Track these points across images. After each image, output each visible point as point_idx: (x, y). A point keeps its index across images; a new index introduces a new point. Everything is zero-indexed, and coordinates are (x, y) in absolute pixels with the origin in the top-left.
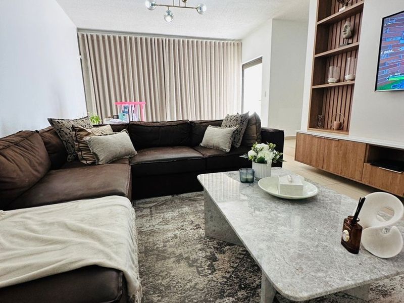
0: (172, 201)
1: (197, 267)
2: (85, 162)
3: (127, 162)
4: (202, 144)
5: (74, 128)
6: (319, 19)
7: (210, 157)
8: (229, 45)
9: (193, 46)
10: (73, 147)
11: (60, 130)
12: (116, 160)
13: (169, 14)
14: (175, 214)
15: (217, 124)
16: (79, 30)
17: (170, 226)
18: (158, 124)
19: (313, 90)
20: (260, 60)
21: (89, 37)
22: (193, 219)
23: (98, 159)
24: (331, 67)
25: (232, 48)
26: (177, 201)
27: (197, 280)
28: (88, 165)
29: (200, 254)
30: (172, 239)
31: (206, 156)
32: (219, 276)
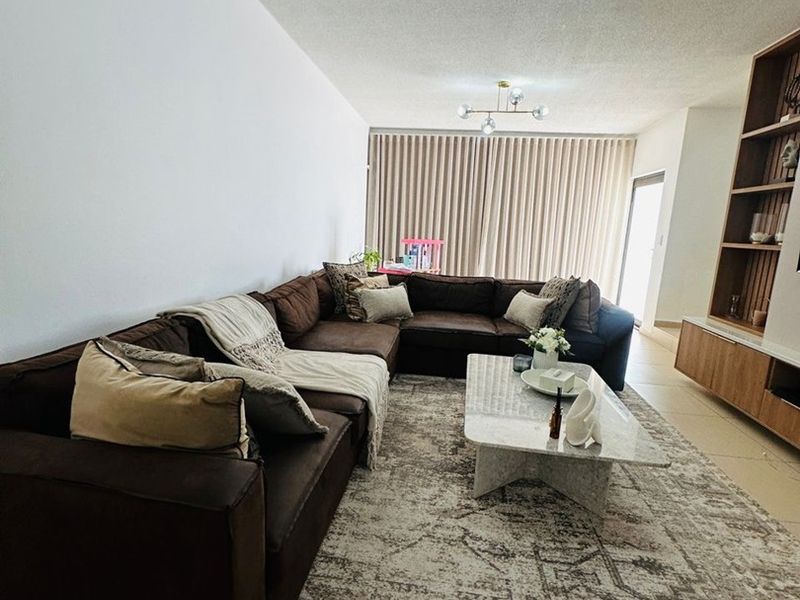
0: (443, 383)
1: (440, 447)
2: (352, 317)
3: (398, 325)
4: (505, 316)
5: (347, 277)
6: (745, 132)
7: (504, 335)
8: (609, 144)
9: (539, 148)
10: (343, 297)
11: (333, 276)
12: (386, 320)
13: (488, 124)
14: (441, 397)
15: (534, 288)
16: (371, 129)
17: (430, 408)
18: (448, 280)
19: (724, 251)
20: (660, 177)
21: (384, 140)
22: (458, 407)
23: (366, 316)
24: (757, 215)
25: (615, 149)
26: (449, 385)
27: (435, 455)
28: (355, 321)
29: (449, 438)
30: (426, 419)
31: (500, 334)
32: (457, 459)
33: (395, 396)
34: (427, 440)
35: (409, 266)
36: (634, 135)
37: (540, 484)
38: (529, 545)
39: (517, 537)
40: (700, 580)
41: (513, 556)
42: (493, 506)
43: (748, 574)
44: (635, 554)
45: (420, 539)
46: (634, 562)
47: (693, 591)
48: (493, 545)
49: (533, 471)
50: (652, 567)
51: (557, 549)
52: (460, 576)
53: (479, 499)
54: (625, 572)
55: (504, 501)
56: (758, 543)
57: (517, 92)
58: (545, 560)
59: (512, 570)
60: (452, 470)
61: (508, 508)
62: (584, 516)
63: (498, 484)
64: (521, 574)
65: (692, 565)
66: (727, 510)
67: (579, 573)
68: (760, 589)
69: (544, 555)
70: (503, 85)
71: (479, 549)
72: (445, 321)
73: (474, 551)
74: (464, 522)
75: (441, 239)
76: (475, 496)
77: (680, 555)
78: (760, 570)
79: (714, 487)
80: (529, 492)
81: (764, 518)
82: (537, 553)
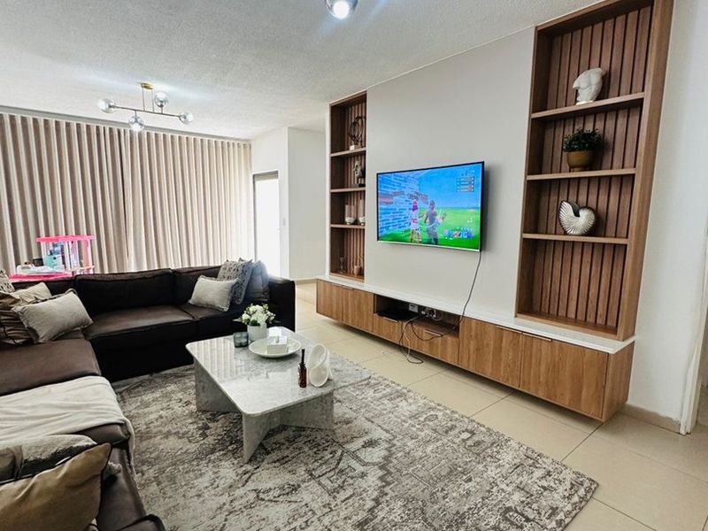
0: (150, 381)
1: (188, 438)
2: (11, 342)
3: (82, 336)
4: (191, 302)
6: (332, 151)
7: (202, 320)
8: (231, 145)
12: (65, 334)
13: (136, 121)
14: (158, 394)
15: (212, 272)
17: (153, 408)
19: (332, 229)
20: (274, 174)
22: (181, 397)
23: (37, 336)
24: (347, 207)
25: (236, 150)
26: (157, 380)
28: (18, 345)
29: (191, 427)
30: (157, 420)
31: (197, 319)
32: (210, 440)
34: (171, 438)
35: (56, 269)
36: (247, 140)
37: (283, 428)
38: (303, 473)
39: (293, 472)
40: (395, 437)
41: (299, 486)
42: (263, 461)
43: (410, 421)
44: (359, 443)
45: (226, 520)
46: (363, 446)
47: (395, 445)
48: (282, 488)
49: (276, 421)
50: (371, 444)
51: (321, 465)
52: (275, 525)
53: (250, 461)
54: (362, 455)
55: (268, 453)
56: (404, 403)
58: (319, 476)
59: (305, 496)
60: (213, 451)
61: (274, 456)
62: (323, 434)
63: (259, 442)
64: (311, 495)
65: (387, 431)
66: (384, 392)
67: (341, 471)
68: (417, 426)
69: (316, 473)
70: (146, 86)
71: (275, 497)
73: (271, 501)
74: (251, 486)
75: (88, 234)
76: (246, 462)
77: (379, 428)
78: (413, 417)
79: (373, 382)
80: (280, 437)
81: (399, 388)
82: (311, 475)
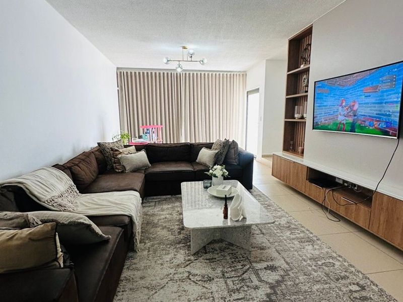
0: (170, 198)
1: (172, 232)
2: (117, 171)
3: (143, 172)
4: (197, 161)
5: (112, 149)
6: (288, 71)
7: (198, 171)
8: (235, 76)
10: (111, 161)
11: (104, 150)
12: (136, 170)
13: (179, 67)
14: (170, 206)
15: (209, 146)
16: (118, 68)
17: (164, 213)
18: (167, 145)
19: (286, 122)
20: (257, 90)
21: (125, 74)
22: (179, 210)
23: (125, 169)
24: (296, 107)
25: (238, 78)
26: (174, 199)
27: (170, 237)
28: (119, 172)
29: (176, 227)
30: (163, 219)
31: (195, 170)
32: (181, 236)
33: (146, 209)
34: (165, 230)
35: (146, 140)
36: (245, 72)
37: (221, 241)
38: (219, 272)
39: (214, 269)
40: (292, 269)
41: (213, 279)
42: (201, 257)
43: (308, 262)
44: (265, 265)
45: (167, 283)
46: (265, 268)
47: (289, 275)
48: (203, 277)
49: (218, 236)
50: (272, 268)
51: (232, 271)
52: (189, 297)
53: (194, 254)
54: (261, 274)
55: (206, 253)
56: (310, 247)
57: (191, 52)
58: (228, 278)
59: (213, 287)
60: (180, 243)
61: (208, 256)
62: (243, 252)
63: (202, 245)
64: (218, 287)
65: (288, 263)
66: (298, 235)
67: (243, 280)
68: (313, 267)
69: (227, 275)
70: (184, 48)
71: (197, 280)
72: (168, 167)
73: (194, 282)
74: (188, 269)
75: (161, 124)
76: (192, 254)
77: (283, 260)
78: (313, 259)
79: (293, 226)
80: (217, 246)
81: (311, 235)
82: (223, 275)
